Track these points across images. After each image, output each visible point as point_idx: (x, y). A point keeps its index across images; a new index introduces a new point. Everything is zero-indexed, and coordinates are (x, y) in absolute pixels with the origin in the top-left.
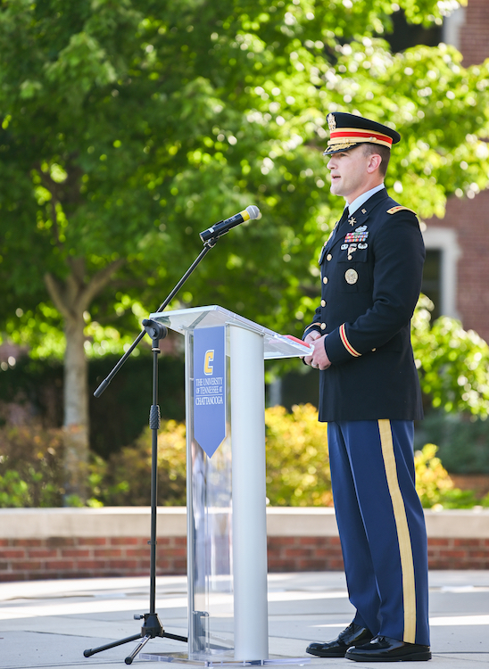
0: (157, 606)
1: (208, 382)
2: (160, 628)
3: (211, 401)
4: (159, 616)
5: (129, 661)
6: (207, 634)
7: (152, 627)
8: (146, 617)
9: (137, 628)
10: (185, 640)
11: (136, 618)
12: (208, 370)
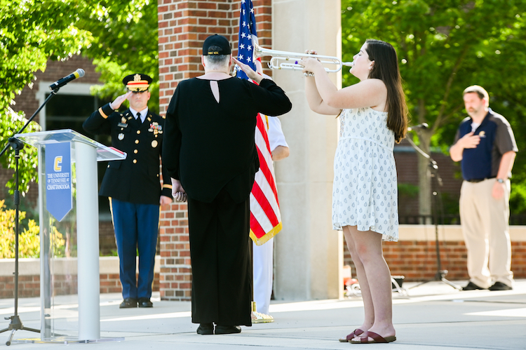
0: (18, 312)
1: (57, 175)
2: (21, 324)
3: (60, 187)
4: (20, 317)
5: (8, 344)
6: (52, 328)
7: (16, 323)
8: (12, 318)
9: (7, 324)
10: (39, 331)
11: (6, 319)
12: (57, 168)
